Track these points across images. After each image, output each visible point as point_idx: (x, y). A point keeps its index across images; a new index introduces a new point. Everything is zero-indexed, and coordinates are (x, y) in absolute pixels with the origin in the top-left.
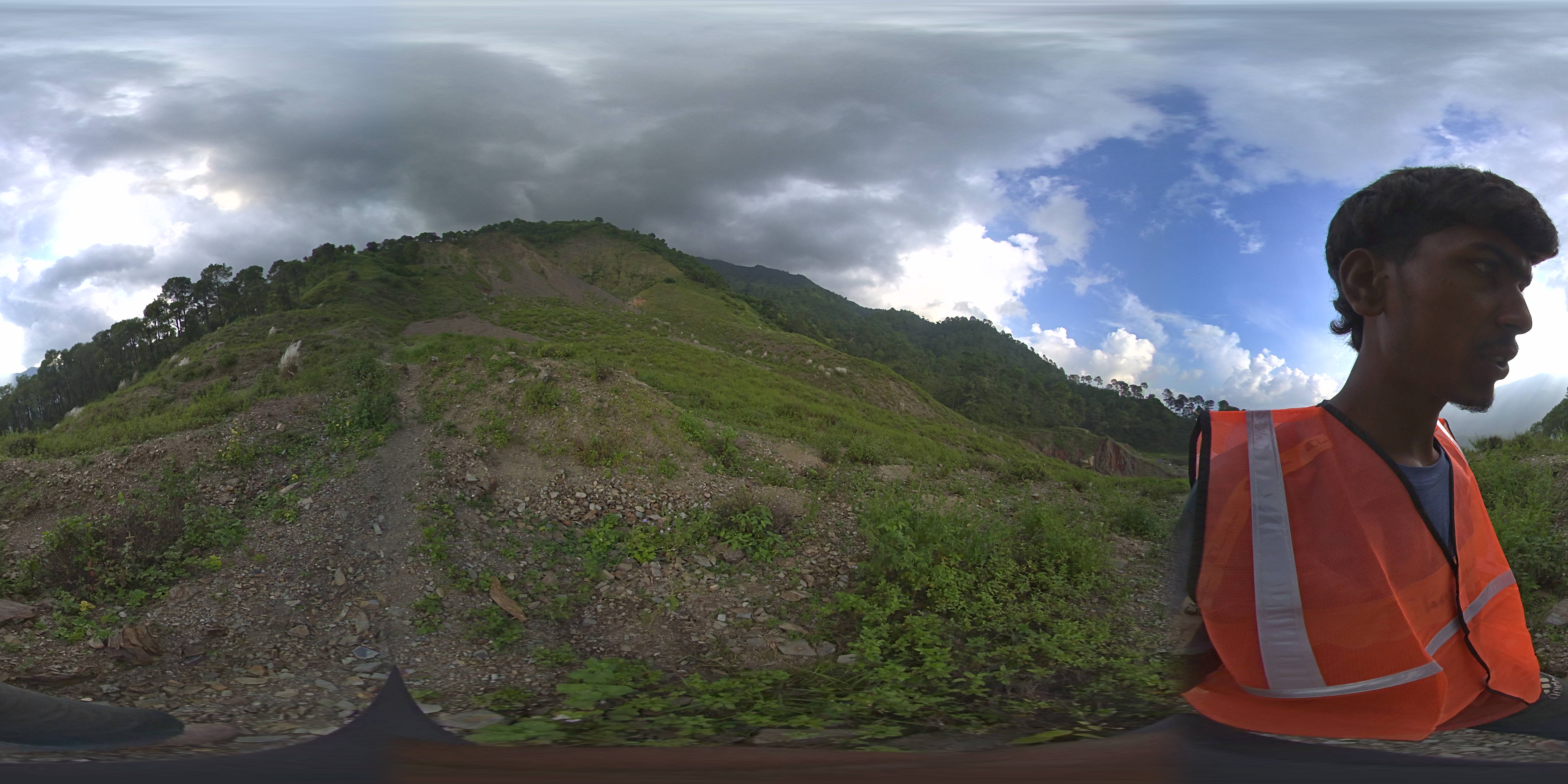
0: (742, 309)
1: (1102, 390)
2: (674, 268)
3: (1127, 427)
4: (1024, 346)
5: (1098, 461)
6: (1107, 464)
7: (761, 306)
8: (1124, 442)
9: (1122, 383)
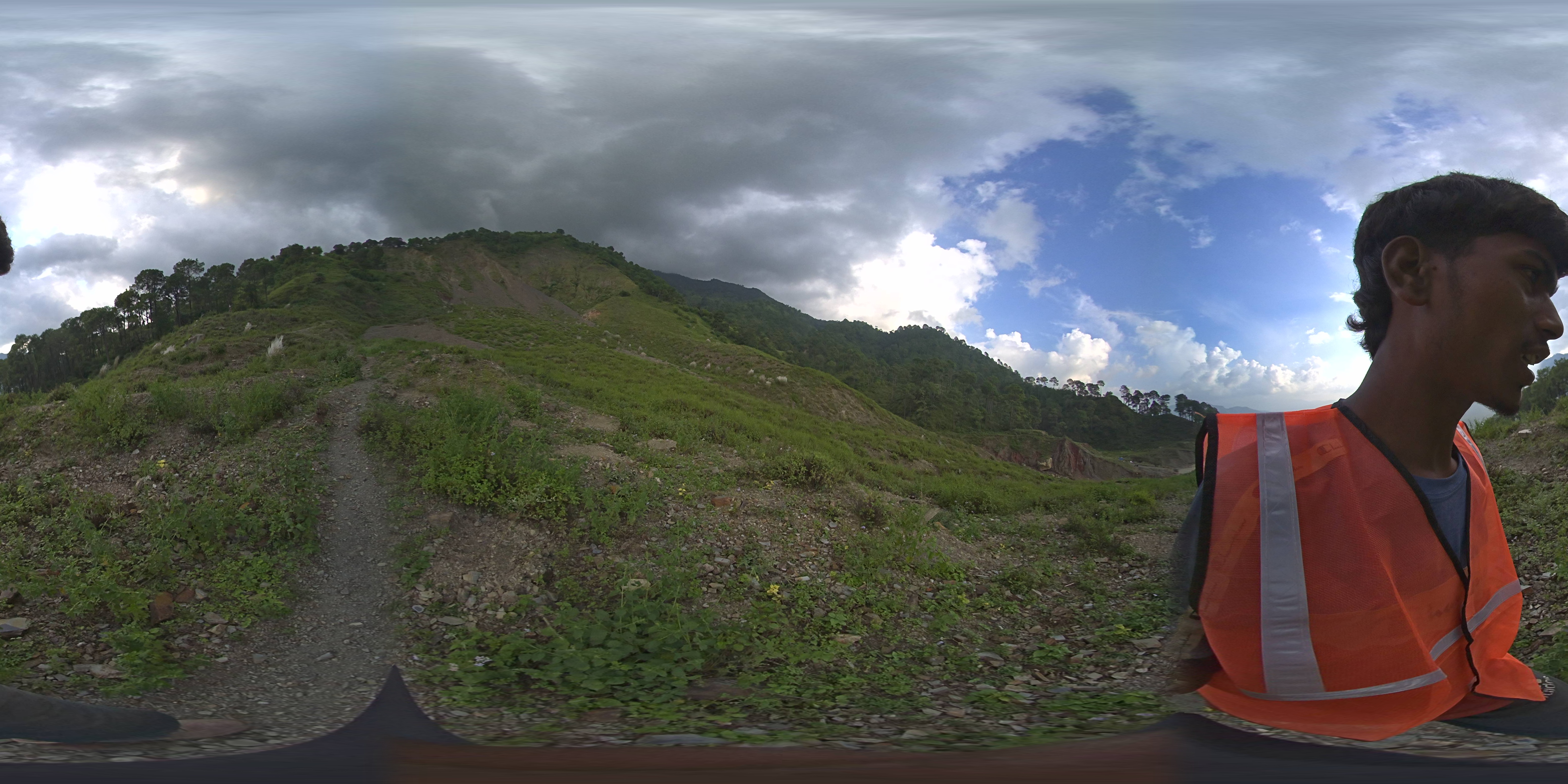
0: (694, 322)
1: (1058, 390)
3: (1086, 426)
4: (978, 351)
5: (1057, 462)
6: (1066, 465)
7: (714, 319)
8: (1083, 441)
9: (1078, 383)
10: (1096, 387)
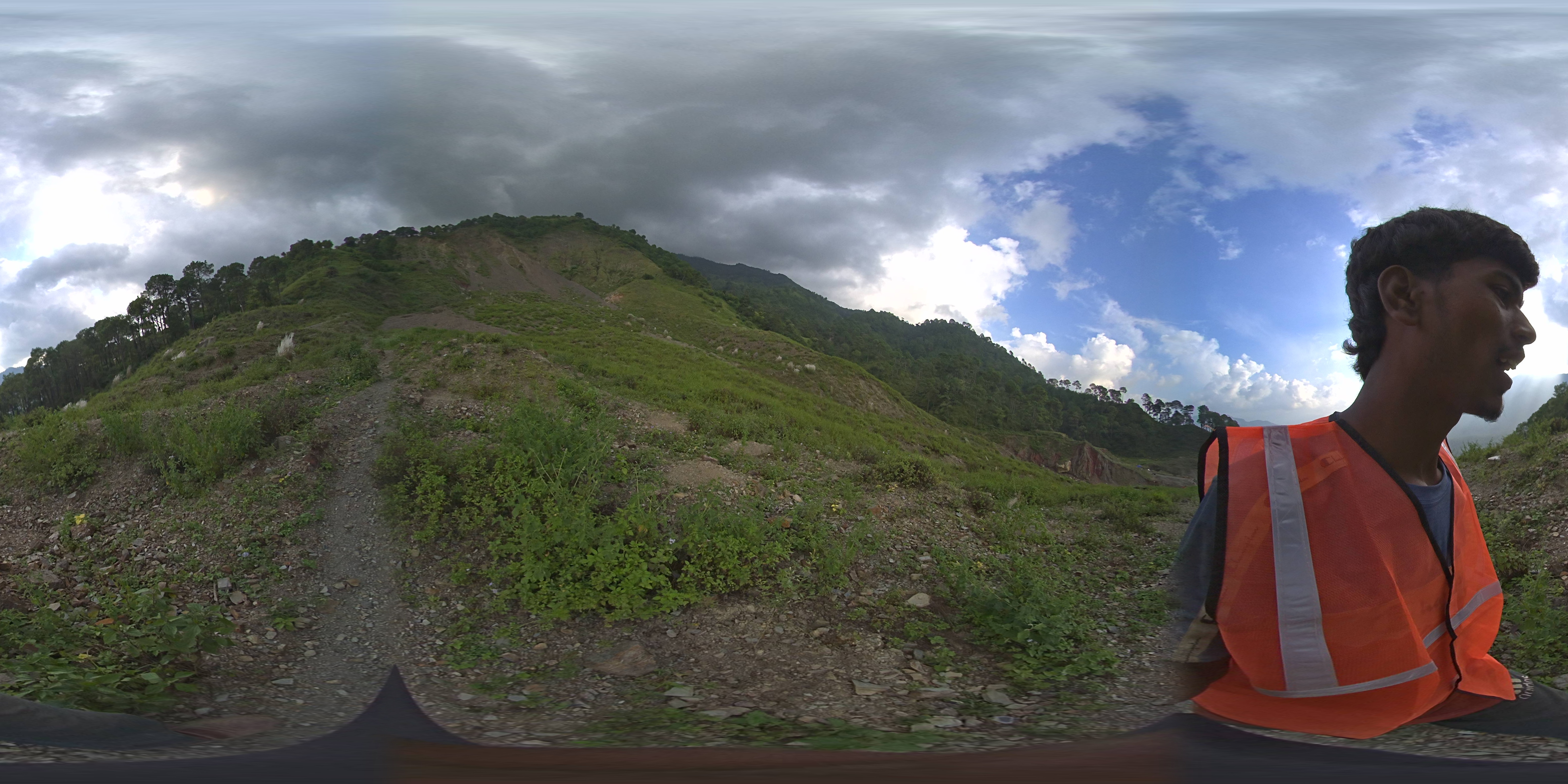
0: (719, 306)
1: (1080, 394)
2: (653, 264)
3: (1106, 431)
4: (1003, 350)
5: (1075, 466)
6: (1084, 468)
7: (739, 304)
8: (1102, 446)
9: (1100, 388)
10: (1118, 393)
